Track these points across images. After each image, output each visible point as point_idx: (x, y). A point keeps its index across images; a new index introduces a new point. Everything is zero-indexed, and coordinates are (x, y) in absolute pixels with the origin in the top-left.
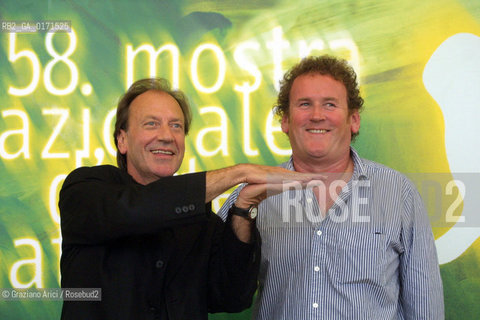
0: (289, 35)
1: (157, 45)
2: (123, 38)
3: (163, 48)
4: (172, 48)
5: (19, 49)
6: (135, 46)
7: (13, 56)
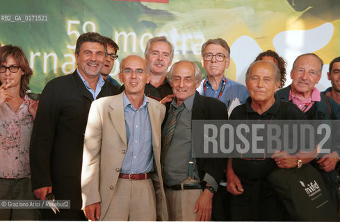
0: (179, 32)
1: (128, 33)
2: (114, 28)
3: (130, 34)
4: (133, 34)
5: (71, 30)
6: (119, 33)
7: (69, 33)
